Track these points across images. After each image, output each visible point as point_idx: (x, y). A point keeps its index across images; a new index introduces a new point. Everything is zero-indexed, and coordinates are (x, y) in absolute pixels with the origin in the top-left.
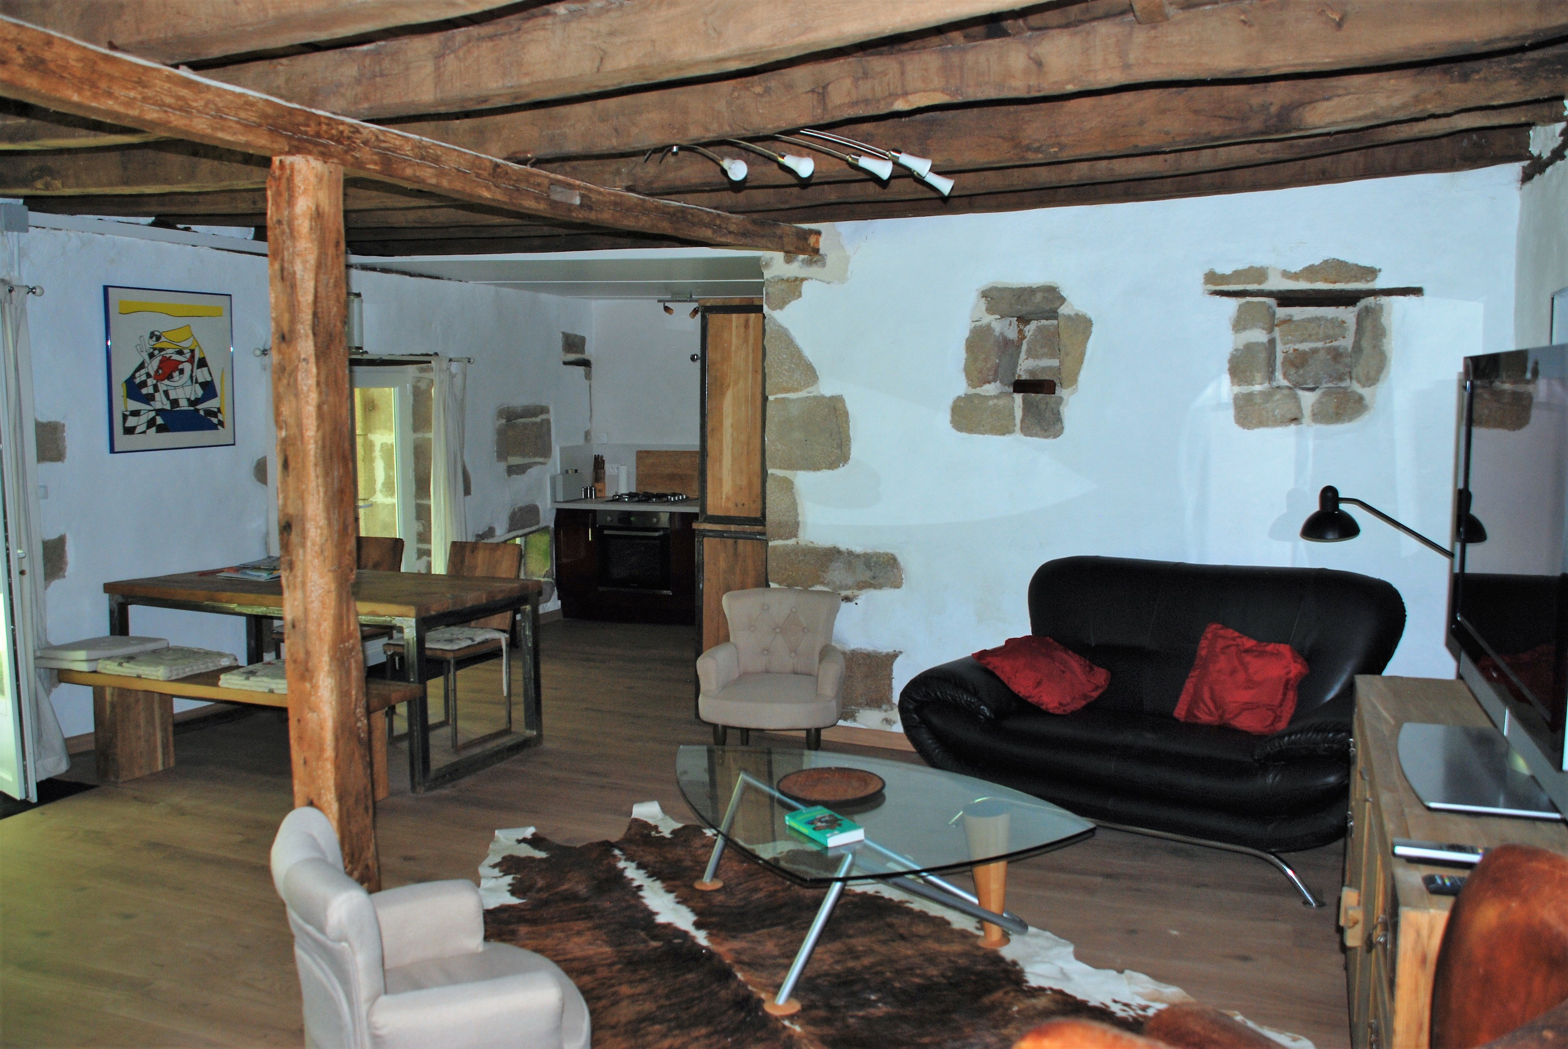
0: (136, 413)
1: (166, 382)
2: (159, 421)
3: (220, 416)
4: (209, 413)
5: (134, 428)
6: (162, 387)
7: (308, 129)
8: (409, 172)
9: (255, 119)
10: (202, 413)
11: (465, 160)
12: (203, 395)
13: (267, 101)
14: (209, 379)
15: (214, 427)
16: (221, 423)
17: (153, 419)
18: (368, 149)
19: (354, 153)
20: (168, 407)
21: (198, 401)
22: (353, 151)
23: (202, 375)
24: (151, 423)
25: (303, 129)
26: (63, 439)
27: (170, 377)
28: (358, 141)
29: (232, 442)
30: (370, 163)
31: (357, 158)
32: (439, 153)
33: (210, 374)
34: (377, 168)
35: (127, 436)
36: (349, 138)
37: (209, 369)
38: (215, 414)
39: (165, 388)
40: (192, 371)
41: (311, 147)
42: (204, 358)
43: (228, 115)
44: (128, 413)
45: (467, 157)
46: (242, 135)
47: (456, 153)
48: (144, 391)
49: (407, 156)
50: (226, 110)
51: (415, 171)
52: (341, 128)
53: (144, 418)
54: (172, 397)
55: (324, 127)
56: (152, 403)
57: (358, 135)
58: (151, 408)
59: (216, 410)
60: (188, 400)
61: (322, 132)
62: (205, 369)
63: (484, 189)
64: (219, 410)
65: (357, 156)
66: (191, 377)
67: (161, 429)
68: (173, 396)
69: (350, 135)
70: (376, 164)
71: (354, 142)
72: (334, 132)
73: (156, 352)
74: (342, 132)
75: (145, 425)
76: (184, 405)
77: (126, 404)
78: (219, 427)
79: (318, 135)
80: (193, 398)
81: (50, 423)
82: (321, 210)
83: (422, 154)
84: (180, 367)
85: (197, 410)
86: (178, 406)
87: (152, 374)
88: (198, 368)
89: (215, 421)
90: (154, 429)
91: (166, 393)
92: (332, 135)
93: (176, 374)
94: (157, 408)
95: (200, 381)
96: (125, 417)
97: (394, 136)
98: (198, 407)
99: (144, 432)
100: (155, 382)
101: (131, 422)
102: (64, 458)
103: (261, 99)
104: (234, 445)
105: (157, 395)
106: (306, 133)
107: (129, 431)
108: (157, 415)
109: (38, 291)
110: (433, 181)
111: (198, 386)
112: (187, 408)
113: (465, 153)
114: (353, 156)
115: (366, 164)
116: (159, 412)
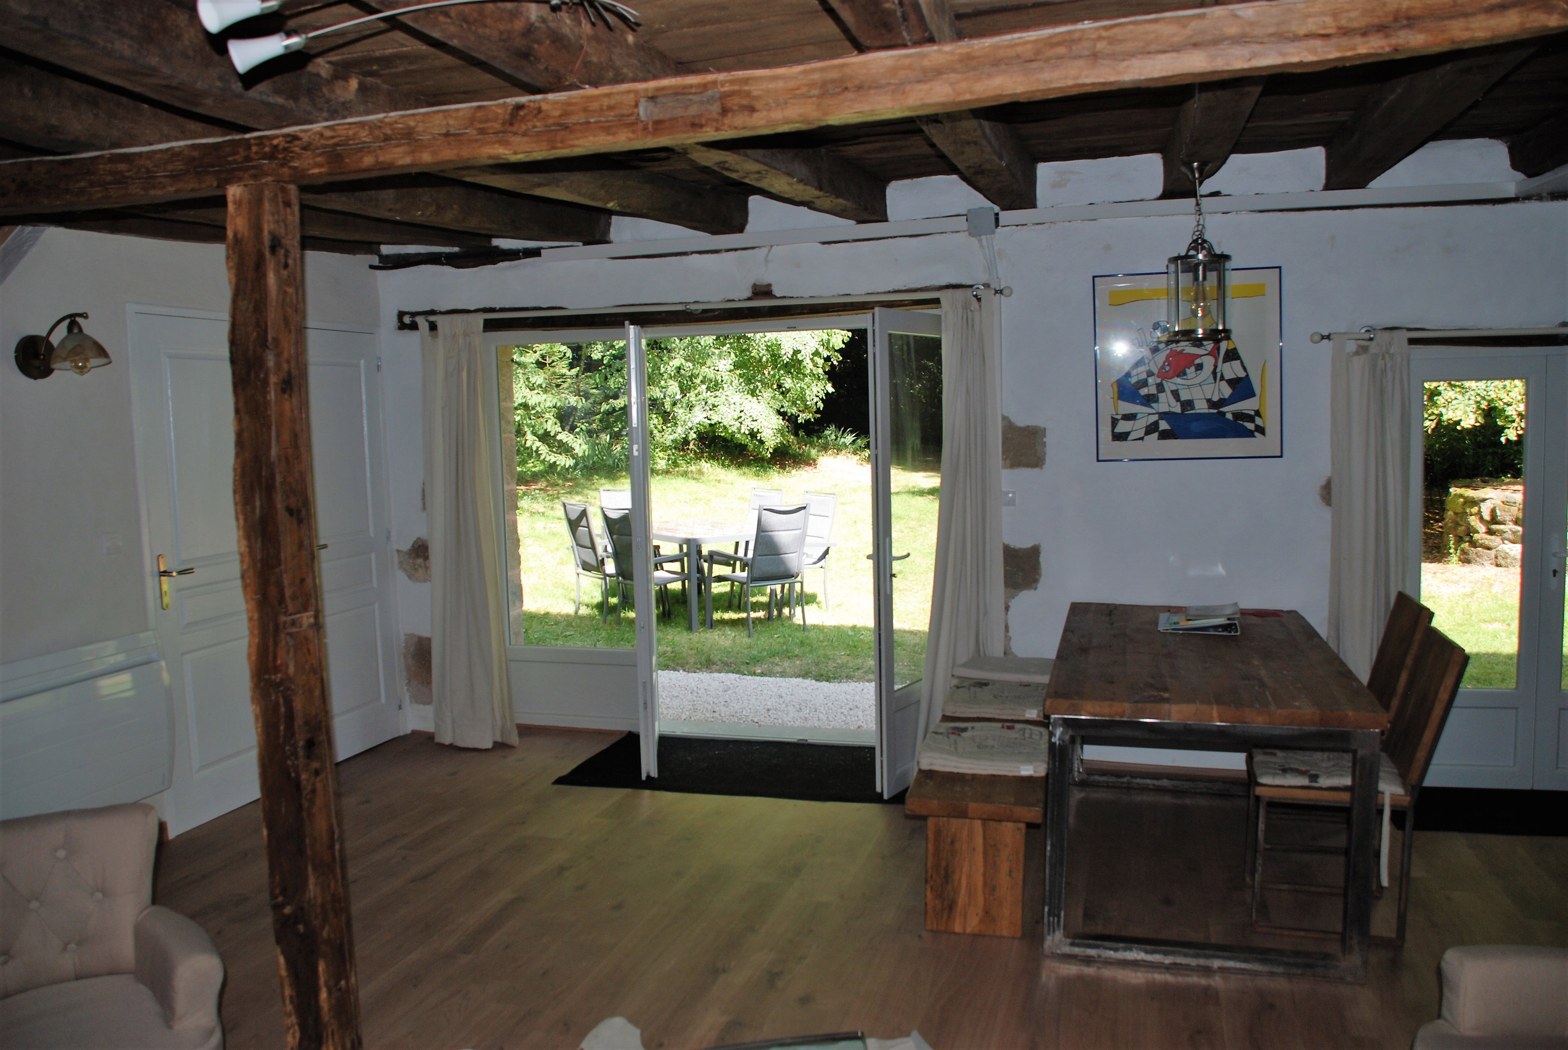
0: (1131, 417)
1: (1178, 380)
2: (1164, 425)
3: (1258, 421)
4: (1239, 416)
5: (1128, 434)
6: (1169, 386)
7: (236, 157)
8: (368, 161)
9: (182, 167)
10: (1229, 416)
11: (456, 119)
12: (1231, 395)
13: (193, 145)
14: (1242, 374)
15: (1250, 434)
16: (1261, 430)
17: (1156, 424)
18: (309, 153)
19: (292, 164)
20: (1177, 409)
21: (1223, 402)
22: (290, 161)
23: (1232, 370)
24: (1151, 429)
25: (230, 159)
26: (1044, 444)
27: (1182, 374)
28: (296, 149)
29: (1279, 455)
30: (313, 168)
31: (295, 168)
32: (412, 124)
33: (1245, 369)
34: (323, 170)
35: (1117, 443)
36: (285, 149)
37: (1242, 363)
38: (1251, 419)
39: (1174, 388)
40: (1216, 367)
41: (240, 174)
42: (1235, 349)
43: (157, 172)
44: (1119, 417)
45: (461, 113)
46: (171, 186)
47: (441, 115)
48: (1144, 391)
49: (365, 142)
50: (155, 169)
51: (377, 157)
52: (275, 142)
53: (1141, 424)
54: (1183, 398)
55: (254, 149)
56: (1153, 405)
57: (297, 143)
58: (1154, 411)
59: (1252, 413)
60: (1209, 401)
61: (253, 155)
62: (1236, 363)
63: (497, 146)
64: (1258, 413)
65: (296, 165)
66: (1214, 373)
67: (1165, 435)
68: (1184, 396)
69: (287, 145)
70: (320, 166)
71: (292, 152)
72: (267, 149)
73: (1162, 346)
74: (276, 147)
75: (1143, 430)
76: (1201, 407)
77: (1116, 407)
78: (1256, 434)
79: (248, 159)
80: (1215, 398)
81: (1028, 427)
82: (239, 236)
83: (385, 134)
84: (1197, 361)
85: (1223, 414)
86: (1193, 408)
87: (1156, 371)
88: (1224, 362)
89: (1250, 426)
90: (1156, 434)
91: (1176, 394)
92: (265, 153)
93: (1191, 371)
94: (1160, 411)
95: (1227, 377)
96: (1114, 422)
97: (347, 127)
98: (1223, 409)
99: (1142, 439)
100: (1159, 380)
101: (1123, 426)
102: (1044, 464)
103: (186, 146)
104: (1281, 456)
105: (1162, 396)
106: (235, 162)
107: (1121, 437)
108: (1161, 418)
109: (1006, 292)
110: (408, 160)
111: (1224, 384)
112: (1207, 411)
113: (457, 110)
114: (290, 167)
115: (308, 169)
116: (1163, 415)
